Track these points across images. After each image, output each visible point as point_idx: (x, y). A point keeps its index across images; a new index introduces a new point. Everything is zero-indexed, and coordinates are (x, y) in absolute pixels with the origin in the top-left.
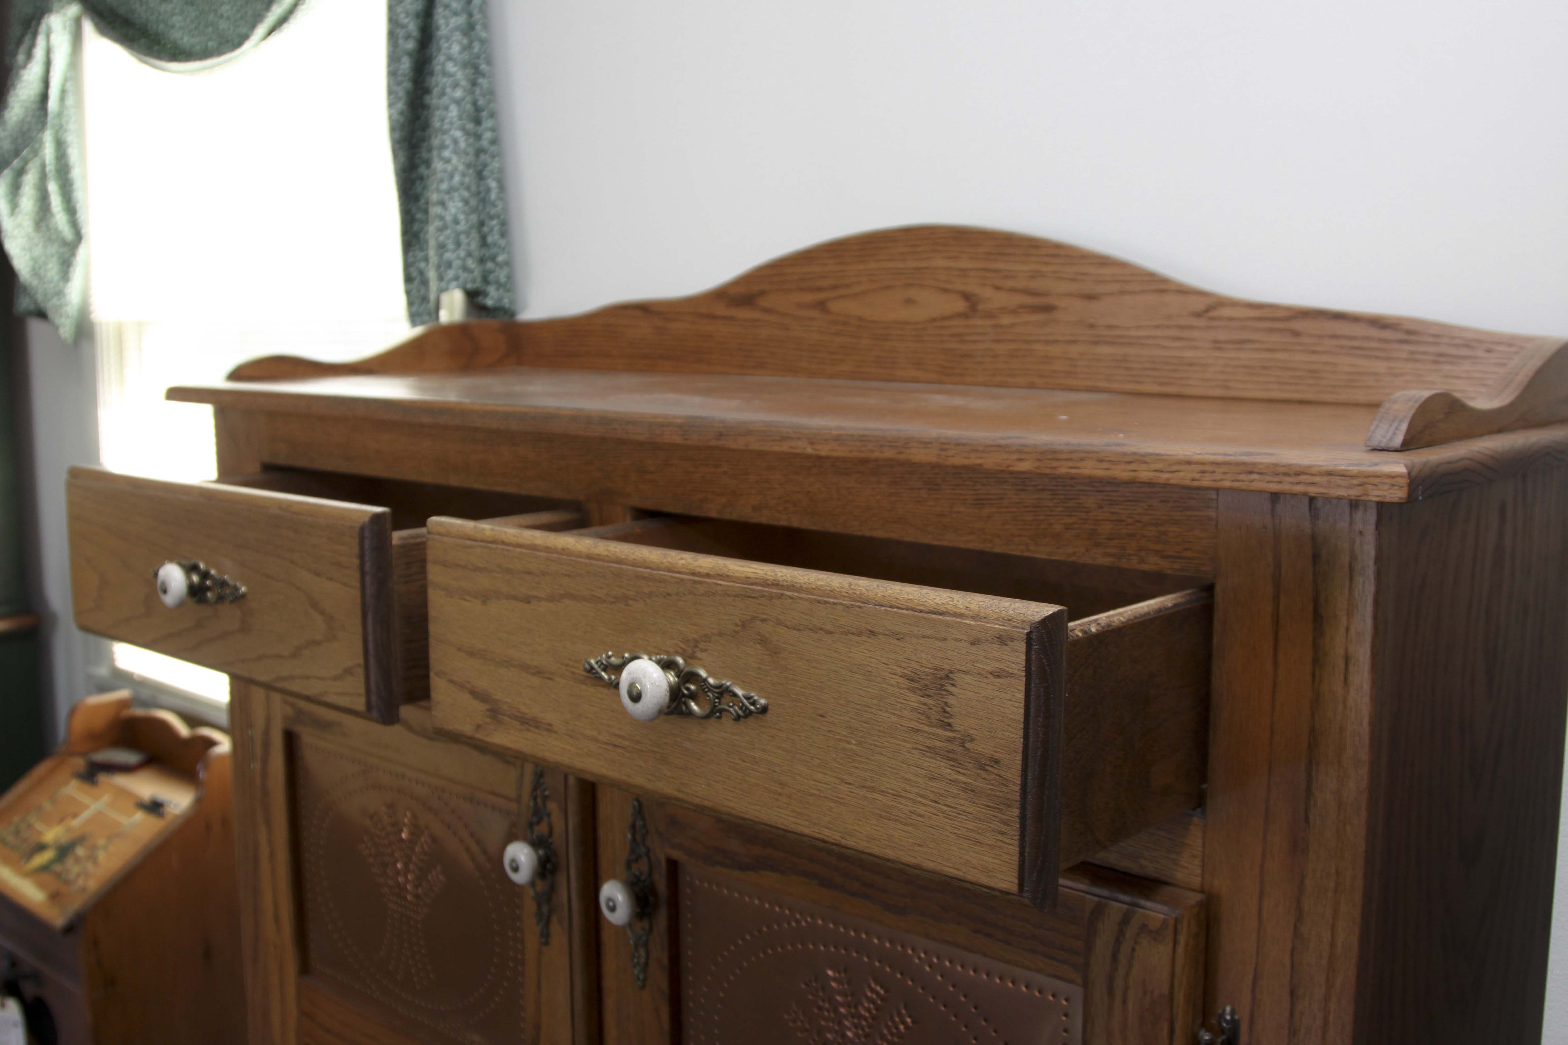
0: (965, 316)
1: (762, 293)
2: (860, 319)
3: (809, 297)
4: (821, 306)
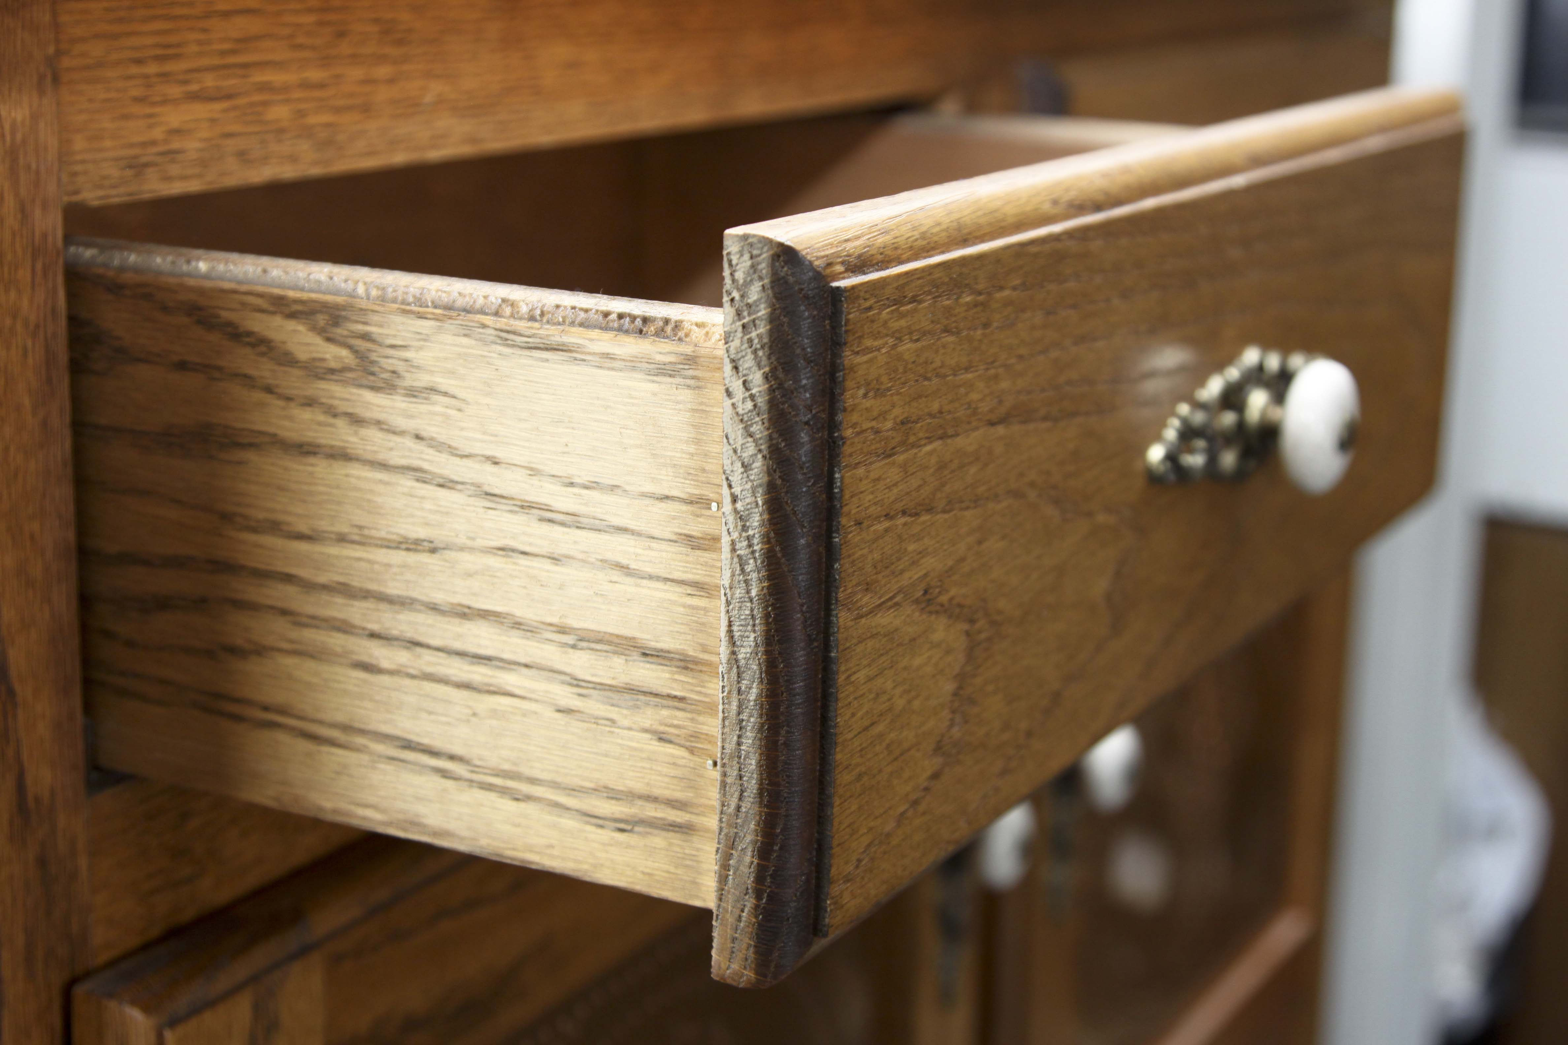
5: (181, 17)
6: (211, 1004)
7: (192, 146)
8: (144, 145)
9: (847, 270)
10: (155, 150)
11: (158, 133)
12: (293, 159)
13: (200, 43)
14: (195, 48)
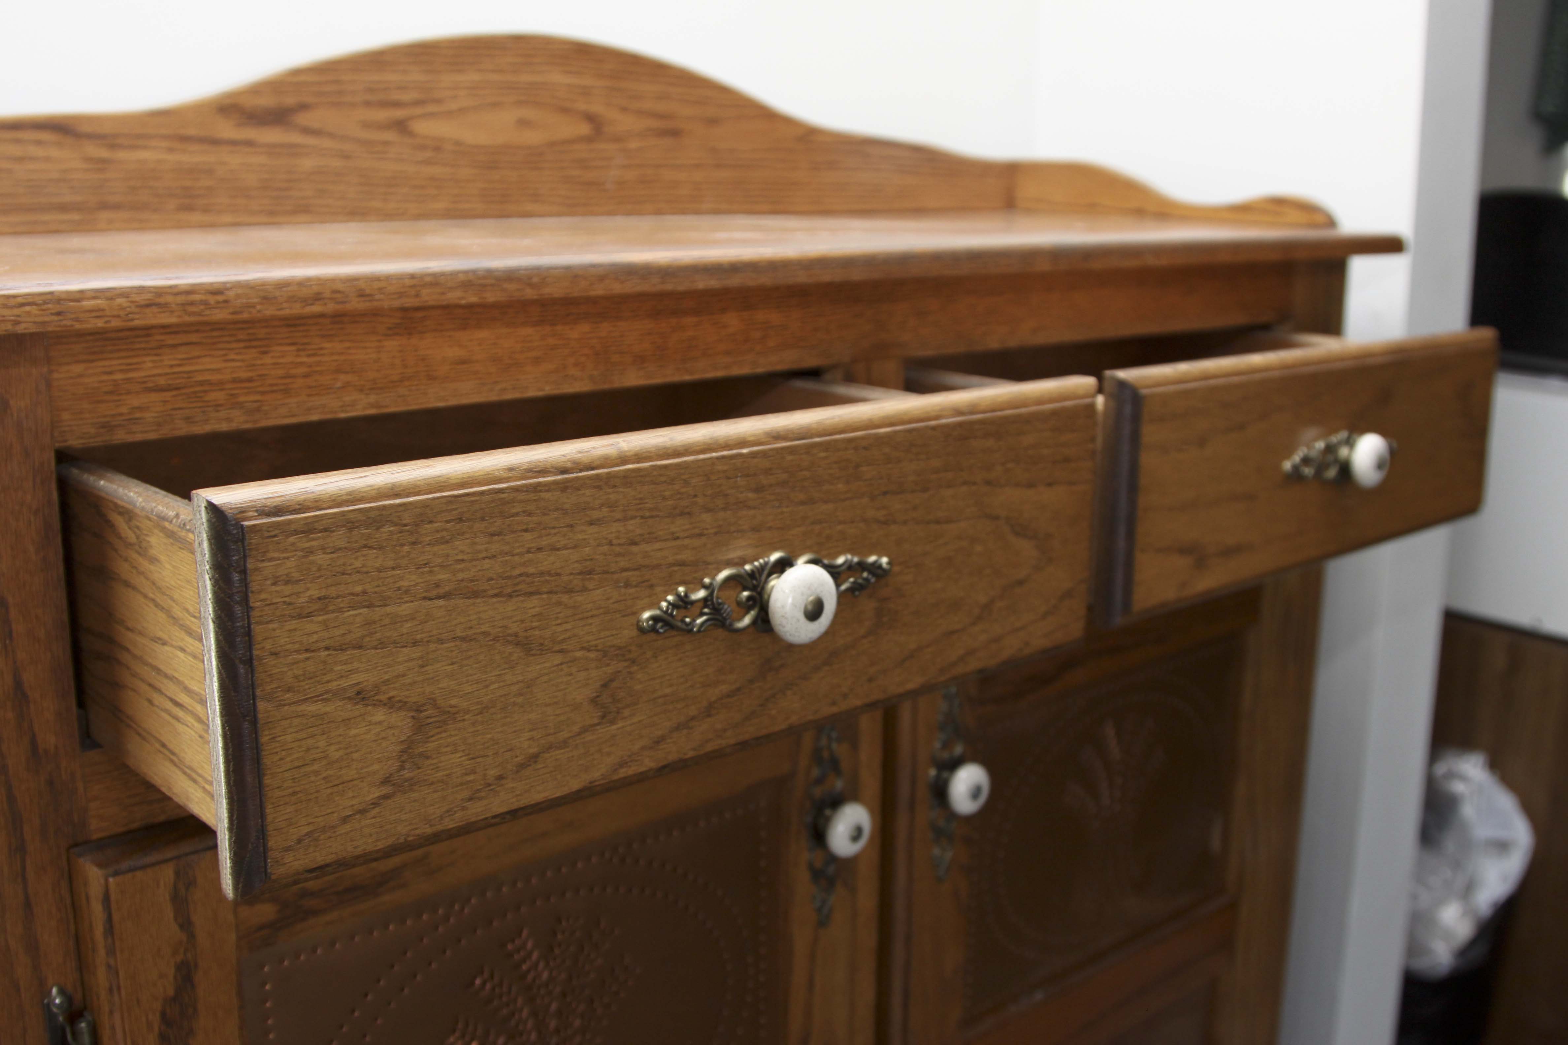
0: (589, 140)
1: (303, 107)
2: (458, 143)
3: (382, 115)
4: (401, 126)
5: (139, 349)
6: (143, 867)
7: (149, 416)
8: (113, 416)
9: (259, 515)
10: (124, 418)
11: (124, 410)
12: (229, 420)
13: (153, 361)
14: (150, 365)
